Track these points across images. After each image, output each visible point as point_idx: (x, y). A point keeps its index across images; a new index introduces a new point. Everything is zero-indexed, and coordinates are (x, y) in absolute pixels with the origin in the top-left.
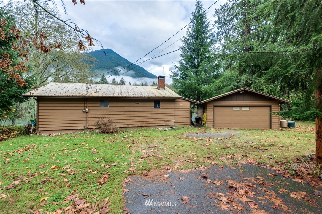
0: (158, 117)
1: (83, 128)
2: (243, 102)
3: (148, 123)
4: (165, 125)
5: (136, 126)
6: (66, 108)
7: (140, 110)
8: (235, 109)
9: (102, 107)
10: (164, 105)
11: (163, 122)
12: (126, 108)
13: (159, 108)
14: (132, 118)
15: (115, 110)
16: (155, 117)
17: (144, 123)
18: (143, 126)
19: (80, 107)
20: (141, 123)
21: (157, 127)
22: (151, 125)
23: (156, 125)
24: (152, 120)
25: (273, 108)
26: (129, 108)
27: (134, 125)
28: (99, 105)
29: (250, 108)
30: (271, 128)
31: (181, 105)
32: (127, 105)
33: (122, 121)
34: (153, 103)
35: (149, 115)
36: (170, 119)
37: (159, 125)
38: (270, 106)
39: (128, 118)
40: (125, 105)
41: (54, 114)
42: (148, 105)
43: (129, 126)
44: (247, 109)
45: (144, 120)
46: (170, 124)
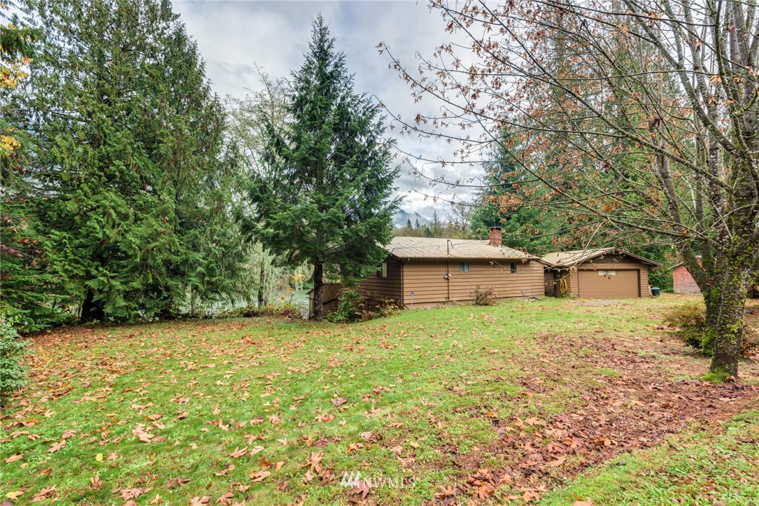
0: (515, 285)
1: (444, 300)
3: (506, 293)
4: (521, 295)
5: (494, 296)
6: (428, 273)
7: (498, 276)
8: (601, 274)
9: (462, 272)
11: (520, 291)
12: (485, 273)
13: (516, 272)
15: (475, 276)
16: (512, 285)
17: (502, 293)
18: (501, 297)
19: (441, 272)
20: (499, 293)
22: (508, 295)
23: (513, 295)
24: (510, 289)
25: (641, 272)
26: (487, 272)
28: (458, 269)
29: (618, 272)
30: (640, 296)
31: (535, 268)
32: (485, 269)
34: (510, 267)
35: (506, 282)
36: (526, 288)
37: (516, 295)
38: (638, 270)
40: (483, 269)
41: (418, 281)
42: (505, 269)
44: (613, 274)
45: (501, 289)
46: (526, 295)
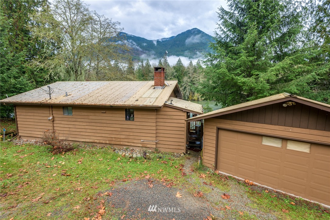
0: (131, 134)
2: (291, 129)
3: (119, 140)
4: (141, 146)
5: (104, 142)
7: (108, 122)
9: (66, 115)
10: (140, 116)
11: (139, 141)
12: (91, 117)
13: (133, 120)
14: (99, 131)
15: (79, 120)
16: (127, 133)
17: (114, 139)
18: (113, 143)
19: (46, 114)
20: (109, 139)
21: (130, 147)
22: (122, 143)
23: (129, 144)
24: (124, 137)
26: (94, 117)
27: (101, 141)
28: (62, 113)
32: (91, 114)
33: (87, 134)
34: (125, 113)
35: (119, 129)
36: (150, 139)
37: (133, 145)
39: (94, 131)
40: (89, 114)
41: (28, 120)
42: (118, 115)
43: (96, 141)
45: (113, 136)
46: (148, 146)
